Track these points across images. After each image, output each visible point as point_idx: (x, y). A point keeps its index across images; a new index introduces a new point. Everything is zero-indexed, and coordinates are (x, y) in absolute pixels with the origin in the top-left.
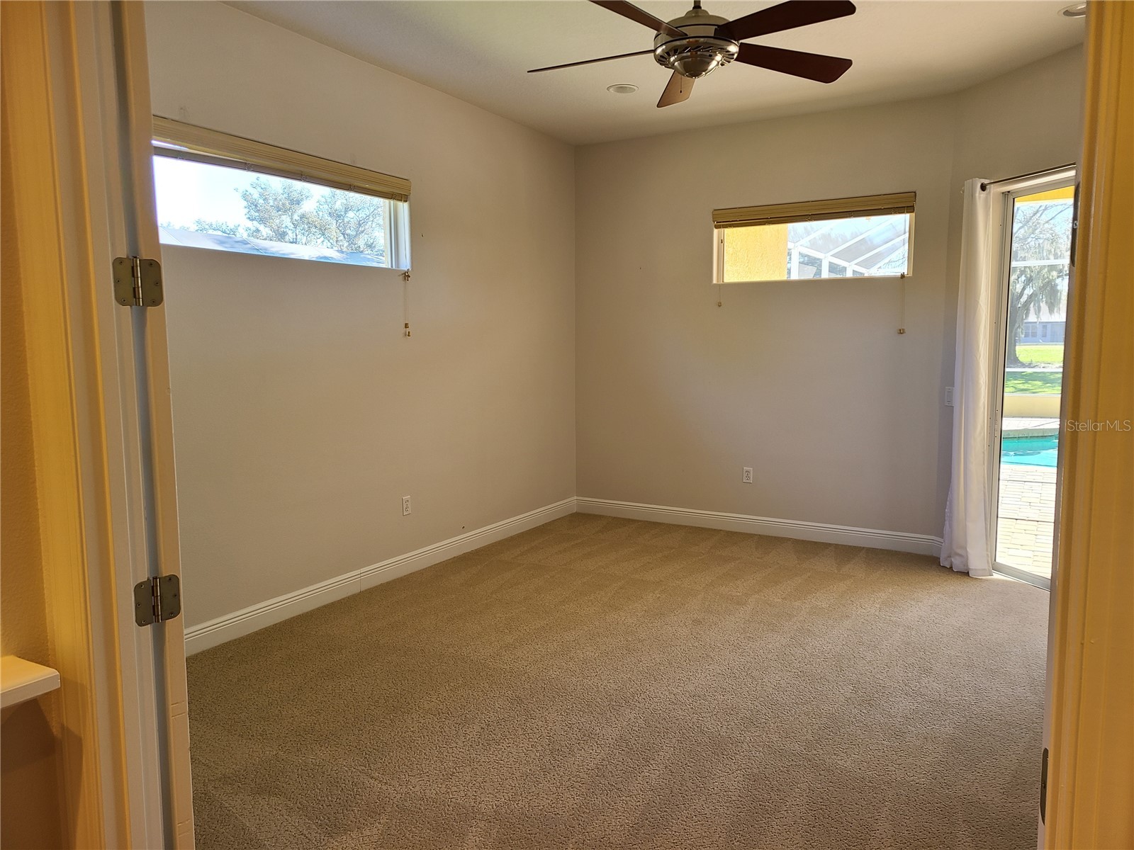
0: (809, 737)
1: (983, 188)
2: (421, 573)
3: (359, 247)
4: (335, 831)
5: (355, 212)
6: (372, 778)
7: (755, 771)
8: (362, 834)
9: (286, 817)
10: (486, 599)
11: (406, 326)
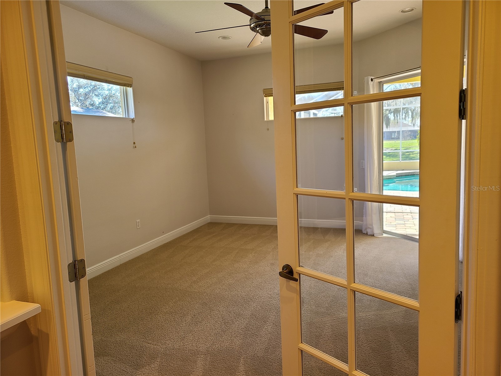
0: (327, 305)
1: (372, 80)
2: (147, 253)
3: (87, 105)
4: (138, 367)
5: (83, 89)
6: (149, 343)
7: (309, 321)
8: (151, 367)
9: (114, 364)
10: (180, 263)
11: (134, 143)
